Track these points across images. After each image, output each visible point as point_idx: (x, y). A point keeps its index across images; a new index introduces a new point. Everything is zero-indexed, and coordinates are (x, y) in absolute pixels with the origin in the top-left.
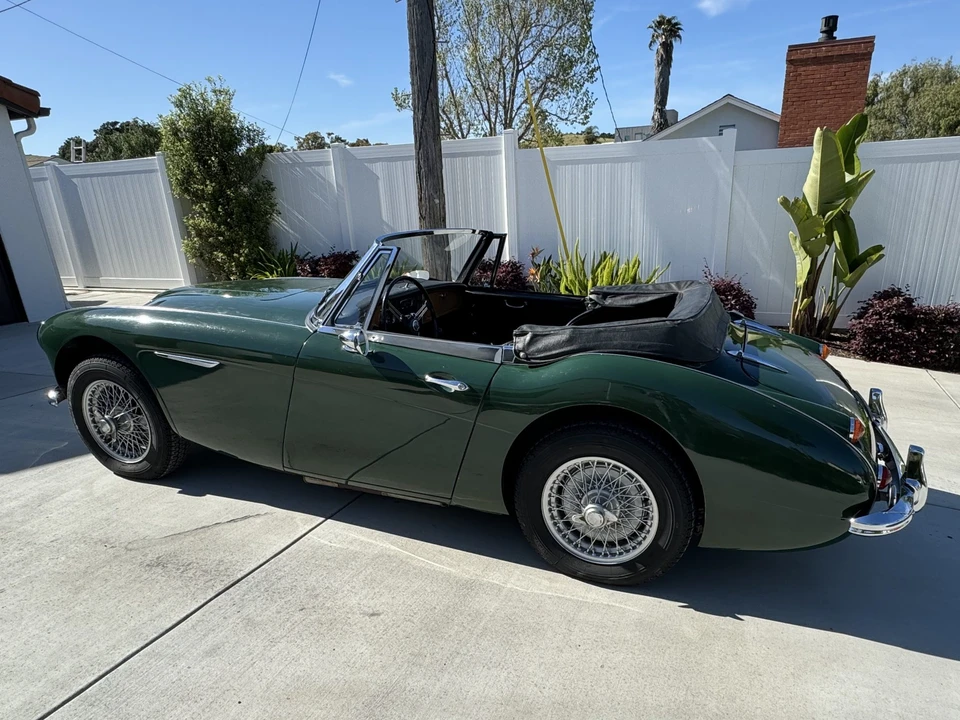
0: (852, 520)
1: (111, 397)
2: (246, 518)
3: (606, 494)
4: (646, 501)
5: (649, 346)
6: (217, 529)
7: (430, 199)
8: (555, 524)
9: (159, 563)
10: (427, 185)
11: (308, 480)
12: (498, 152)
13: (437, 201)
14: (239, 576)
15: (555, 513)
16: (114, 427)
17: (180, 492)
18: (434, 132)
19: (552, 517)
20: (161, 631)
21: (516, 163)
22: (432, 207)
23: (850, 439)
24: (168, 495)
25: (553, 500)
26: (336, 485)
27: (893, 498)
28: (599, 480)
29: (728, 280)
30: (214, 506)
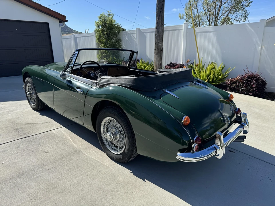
2: (46, 123)
6: (39, 124)
7: (158, 44)
9: (17, 129)
10: (157, 40)
12: (181, 29)
13: (160, 45)
14: (29, 136)
17: (39, 114)
18: (161, 23)
21: (187, 33)
22: (158, 46)
24: (37, 114)
30: (45, 118)
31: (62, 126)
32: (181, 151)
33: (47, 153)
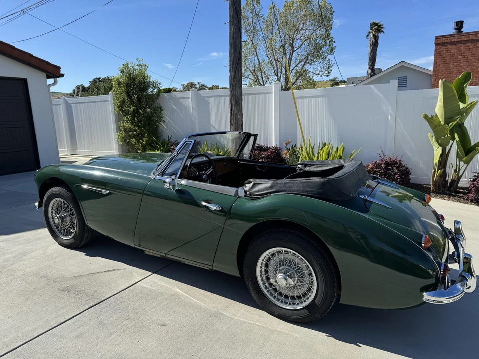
0: (424, 294)
1: (61, 207)
2: (114, 270)
3: (290, 269)
4: (310, 274)
5: (311, 191)
6: (99, 274)
7: (236, 115)
8: (264, 284)
9: (67, 290)
10: (234, 109)
11: (147, 253)
12: (271, 93)
13: (239, 117)
14: (103, 299)
15: (264, 278)
16: (60, 221)
17: (85, 255)
18: (239, 83)
19: (263, 280)
20: (58, 323)
21: (280, 98)
22: (236, 120)
23: (422, 247)
24: (80, 255)
25: (263, 270)
26: (160, 256)
27: (448, 282)
28: (286, 261)
29: (393, 158)
30: (100, 263)
31: (151, 273)
32: (426, 289)
33: (166, 325)
